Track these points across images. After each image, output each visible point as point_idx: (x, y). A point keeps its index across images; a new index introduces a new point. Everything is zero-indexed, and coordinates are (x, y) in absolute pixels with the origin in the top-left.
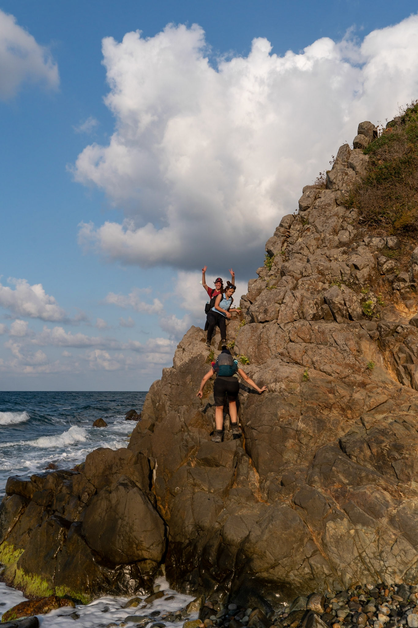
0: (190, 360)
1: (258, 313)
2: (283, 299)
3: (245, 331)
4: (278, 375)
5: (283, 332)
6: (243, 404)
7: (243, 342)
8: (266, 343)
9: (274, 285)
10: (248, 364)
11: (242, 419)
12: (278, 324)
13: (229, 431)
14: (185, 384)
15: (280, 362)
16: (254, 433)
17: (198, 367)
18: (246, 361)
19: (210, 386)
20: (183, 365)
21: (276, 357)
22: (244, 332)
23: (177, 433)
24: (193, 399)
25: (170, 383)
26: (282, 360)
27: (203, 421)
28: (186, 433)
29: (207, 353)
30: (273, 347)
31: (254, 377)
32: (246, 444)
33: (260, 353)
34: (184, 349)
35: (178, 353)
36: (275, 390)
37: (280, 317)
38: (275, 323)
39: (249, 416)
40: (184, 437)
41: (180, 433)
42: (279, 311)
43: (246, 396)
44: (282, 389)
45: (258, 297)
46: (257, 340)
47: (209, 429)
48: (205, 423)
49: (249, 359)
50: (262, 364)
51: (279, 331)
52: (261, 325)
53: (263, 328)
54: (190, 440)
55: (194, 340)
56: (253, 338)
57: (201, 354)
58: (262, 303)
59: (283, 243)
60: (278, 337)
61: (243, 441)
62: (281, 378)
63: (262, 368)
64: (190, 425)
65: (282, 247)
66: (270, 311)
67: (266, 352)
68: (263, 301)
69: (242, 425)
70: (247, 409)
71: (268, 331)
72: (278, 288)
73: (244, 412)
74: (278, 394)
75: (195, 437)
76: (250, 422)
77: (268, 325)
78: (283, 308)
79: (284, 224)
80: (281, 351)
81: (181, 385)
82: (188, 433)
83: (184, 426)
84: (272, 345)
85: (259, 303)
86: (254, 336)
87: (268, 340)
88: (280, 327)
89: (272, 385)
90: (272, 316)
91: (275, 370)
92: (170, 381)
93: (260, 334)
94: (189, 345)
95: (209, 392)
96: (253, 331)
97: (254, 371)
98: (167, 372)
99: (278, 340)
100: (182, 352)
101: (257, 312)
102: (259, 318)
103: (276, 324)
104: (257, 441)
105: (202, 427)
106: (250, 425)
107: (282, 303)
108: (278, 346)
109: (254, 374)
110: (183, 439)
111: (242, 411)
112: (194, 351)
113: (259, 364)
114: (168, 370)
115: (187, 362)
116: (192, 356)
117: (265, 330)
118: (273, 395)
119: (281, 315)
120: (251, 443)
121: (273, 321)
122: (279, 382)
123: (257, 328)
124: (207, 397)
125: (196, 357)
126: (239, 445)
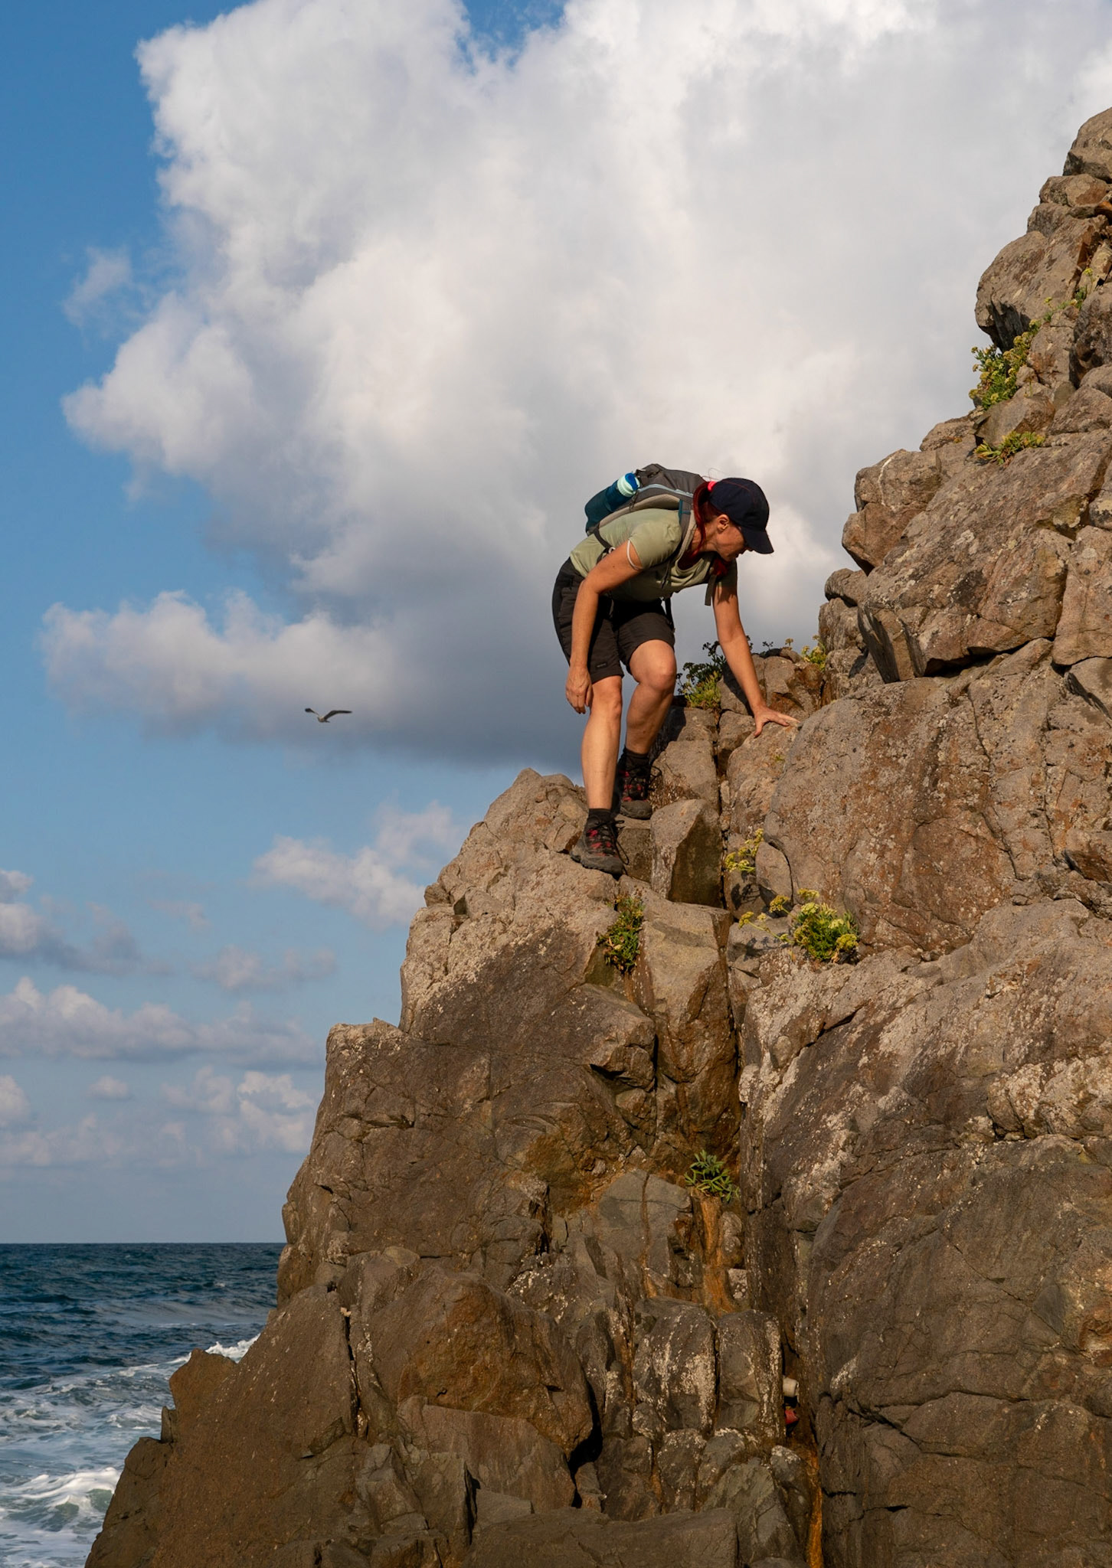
0: (490, 966)
1: (918, 612)
2: (1092, 495)
3: (831, 739)
4: (1063, 1007)
5: (1092, 719)
6: (809, 1232)
7: (816, 812)
8: (974, 800)
9: (1026, 426)
10: (850, 957)
11: (803, 1347)
12: (1061, 669)
13: (707, 1433)
14: (446, 1114)
15: (1079, 923)
16: (880, 1454)
17: (538, 1004)
18: (836, 934)
19: (609, 1125)
20: (443, 1000)
21: (1048, 889)
22: (820, 743)
23: (316, 1450)
24: (488, 1209)
25: (355, 1115)
26: (1090, 904)
27: (515, 1355)
28: (380, 1451)
29: (596, 916)
30: (1021, 823)
31: (885, 1038)
32: (825, 1536)
33: (932, 871)
34: (461, 908)
35: (425, 931)
36: (1040, 1120)
37: (1069, 616)
38: (1035, 665)
39: (843, 1324)
40: (362, 1482)
41: (343, 1447)
42: (1062, 578)
43: (830, 1177)
44: (1095, 1110)
45: (921, 516)
46: (909, 790)
47: (558, 1417)
48: (526, 1371)
49: (854, 923)
50: (951, 949)
51: (1071, 712)
52: (940, 688)
53: (954, 703)
54: (400, 1502)
55: (525, 851)
56: (886, 776)
57: (559, 924)
58: (945, 545)
59: (1086, 255)
60: (1058, 753)
61: (810, 1510)
62: (1090, 1025)
63: (950, 973)
64: (412, 1384)
65: (1078, 274)
66: (1003, 584)
67: (974, 863)
68: (949, 533)
69: (802, 1386)
70: (833, 1266)
71: (987, 721)
72: (1054, 440)
73: (811, 1294)
74: (1069, 1145)
75: (436, 1479)
76: (853, 1364)
77: (986, 683)
78: (1089, 555)
79: (1088, 156)
80: (1083, 837)
81: (424, 1126)
82: (395, 1454)
83: (370, 1398)
84: (1021, 811)
85: (927, 548)
86: (890, 762)
87: (985, 780)
88: (1075, 687)
89: (1015, 1084)
90: (1013, 612)
91: (1037, 969)
92: (356, 1104)
93: (935, 745)
94: (495, 880)
95: (600, 1166)
96: (886, 728)
97: (887, 999)
98: (349, 1044)
99: (1058, 773)
100: (447, 923)
101: (907, 603)
102: (924, 640)
103: (1046, 666)
104: (900, 1519)
105: (507, 1408)
106: (853, 1386)
107: (1086, 519)
108: (1062, 815)
109: (891, 1018)
110: (353, 1492)
111: (802, 1287)
112: (519, 916)
113: (925, 948)
114: (353, 1033)
115: (472, 977)
116: (503, 940)
117: (962, 715)
118: (1024, 1160)
119: (1080, 600)
120: (857, 1530)
121: (1025, 652)
122: (1069, 1058)
123: (909, 709)
124: (587, 1200)
125: (531, 949)
126: (775, 1540)
